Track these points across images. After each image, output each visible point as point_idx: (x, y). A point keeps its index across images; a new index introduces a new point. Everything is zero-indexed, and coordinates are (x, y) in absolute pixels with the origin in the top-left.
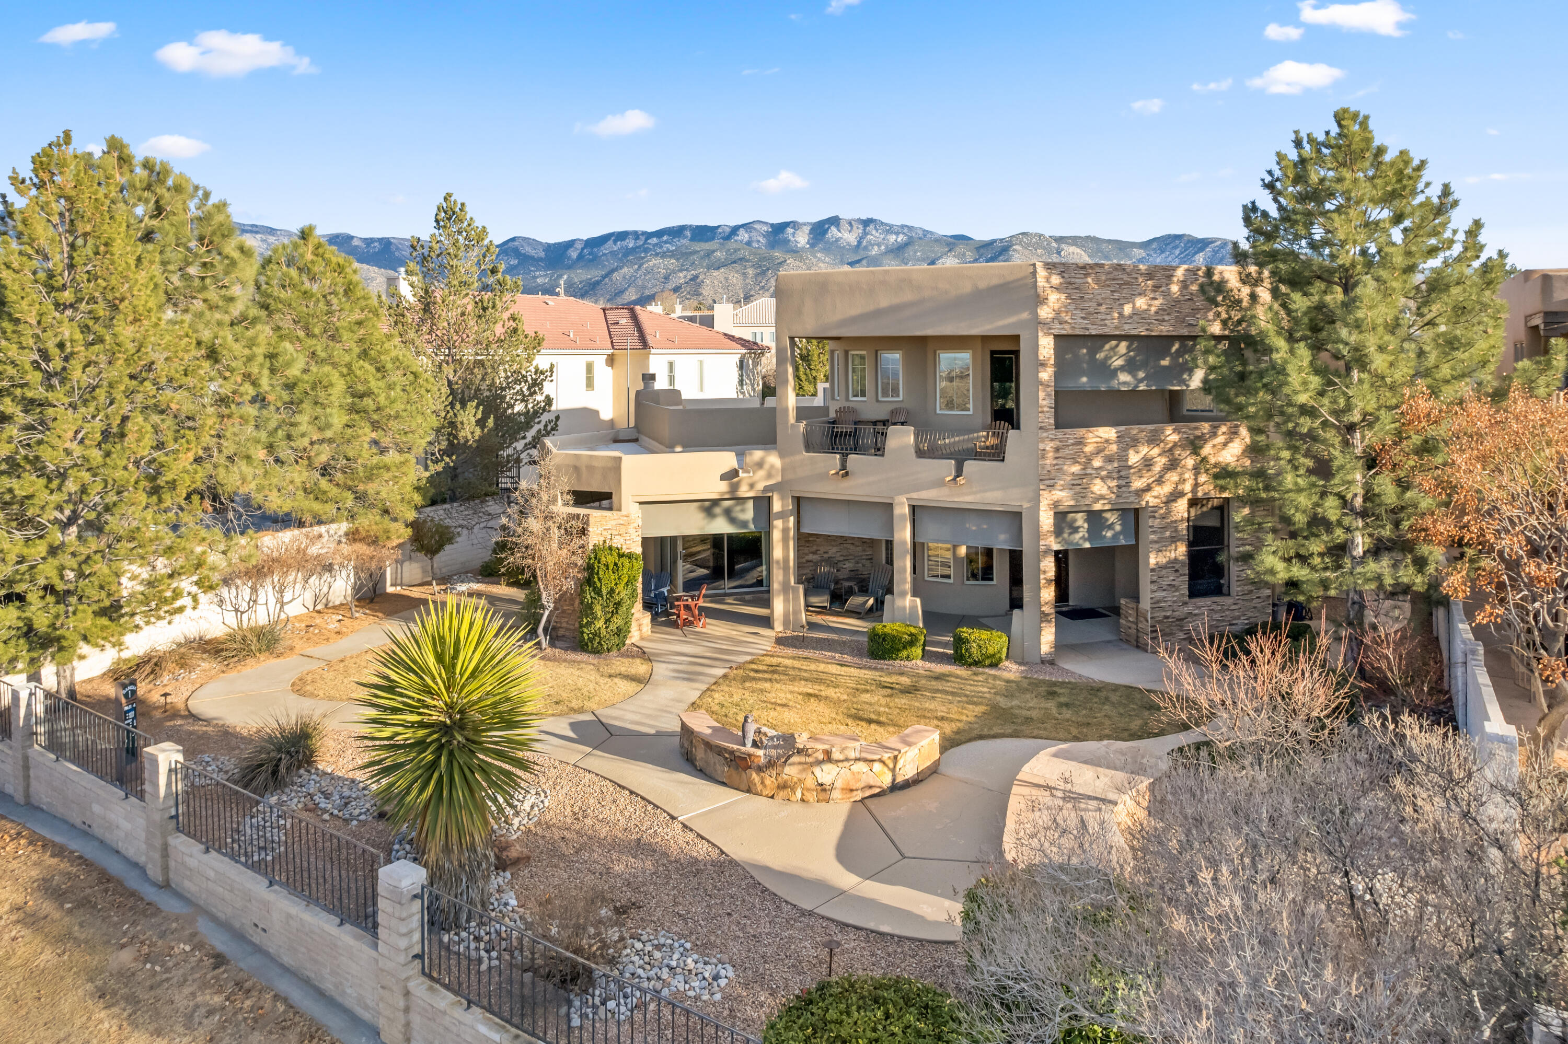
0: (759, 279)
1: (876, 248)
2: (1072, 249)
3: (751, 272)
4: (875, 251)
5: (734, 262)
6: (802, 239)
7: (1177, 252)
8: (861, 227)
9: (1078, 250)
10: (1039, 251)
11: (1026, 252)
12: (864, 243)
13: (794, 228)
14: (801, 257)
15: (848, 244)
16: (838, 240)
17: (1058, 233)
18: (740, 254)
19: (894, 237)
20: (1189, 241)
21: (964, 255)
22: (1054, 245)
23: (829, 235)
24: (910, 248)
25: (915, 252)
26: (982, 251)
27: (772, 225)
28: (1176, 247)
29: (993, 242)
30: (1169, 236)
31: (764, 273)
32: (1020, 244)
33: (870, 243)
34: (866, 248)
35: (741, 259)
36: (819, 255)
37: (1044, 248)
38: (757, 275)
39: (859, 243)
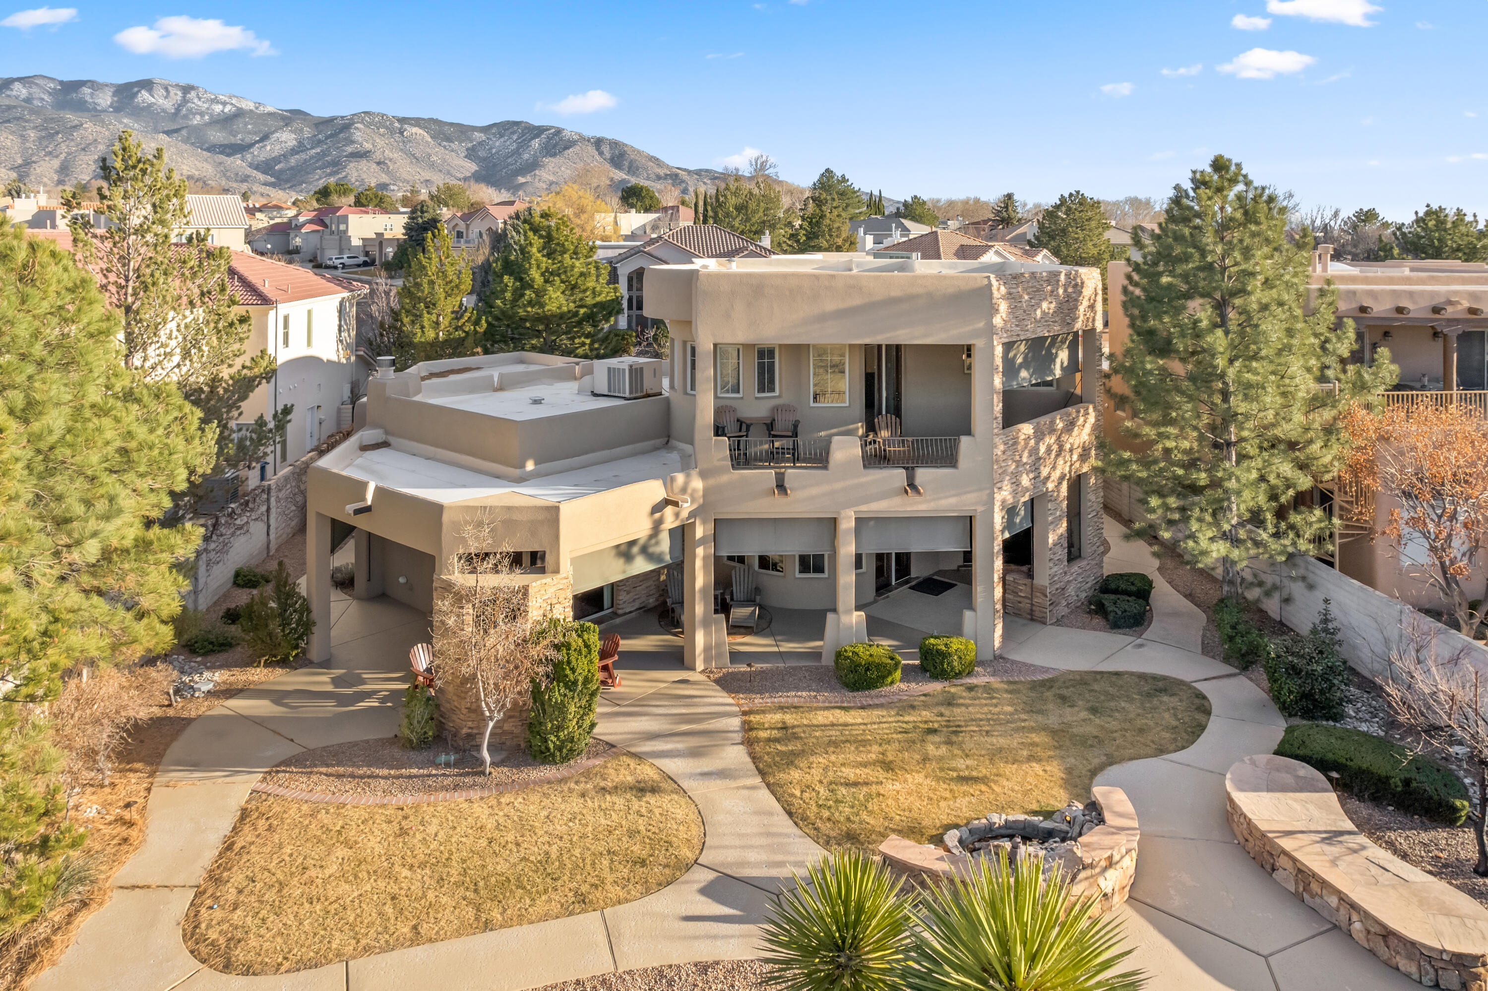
0: (45, 143)
1: (198, 117)
2: (415, 130)
3: (32, 134)
4: (197, 120)
5: (8, 121)
6: (105, 99)
7: (515, 137)
8: (180, 94)
9: (421, 131)
10: (382, 130)
11: (368, 131)
12: (184, 111)
13: (92, 88)
14: (103, 121)
15: (164, 111)
16: (150, 106)
17: (401, 114)
18: (18, 113)
19: (220, 107)
20: (526, 128)
21: (301, 130)
22: (397, 125)
23: (139, 99)
24: (240, 120)
25: (246, 124)
26: (321, 127)
27: (61, 83)
28: (513, 133)
29: (332, 120)
30: (508, 122)
31: (51, 136)
32: (362, 123)
33: (190, 111)
34: (186, 117)
35: (17, 119)
36: (125, 121)
37: (387, 128)
38: (41, 138)
39: (178, 110)
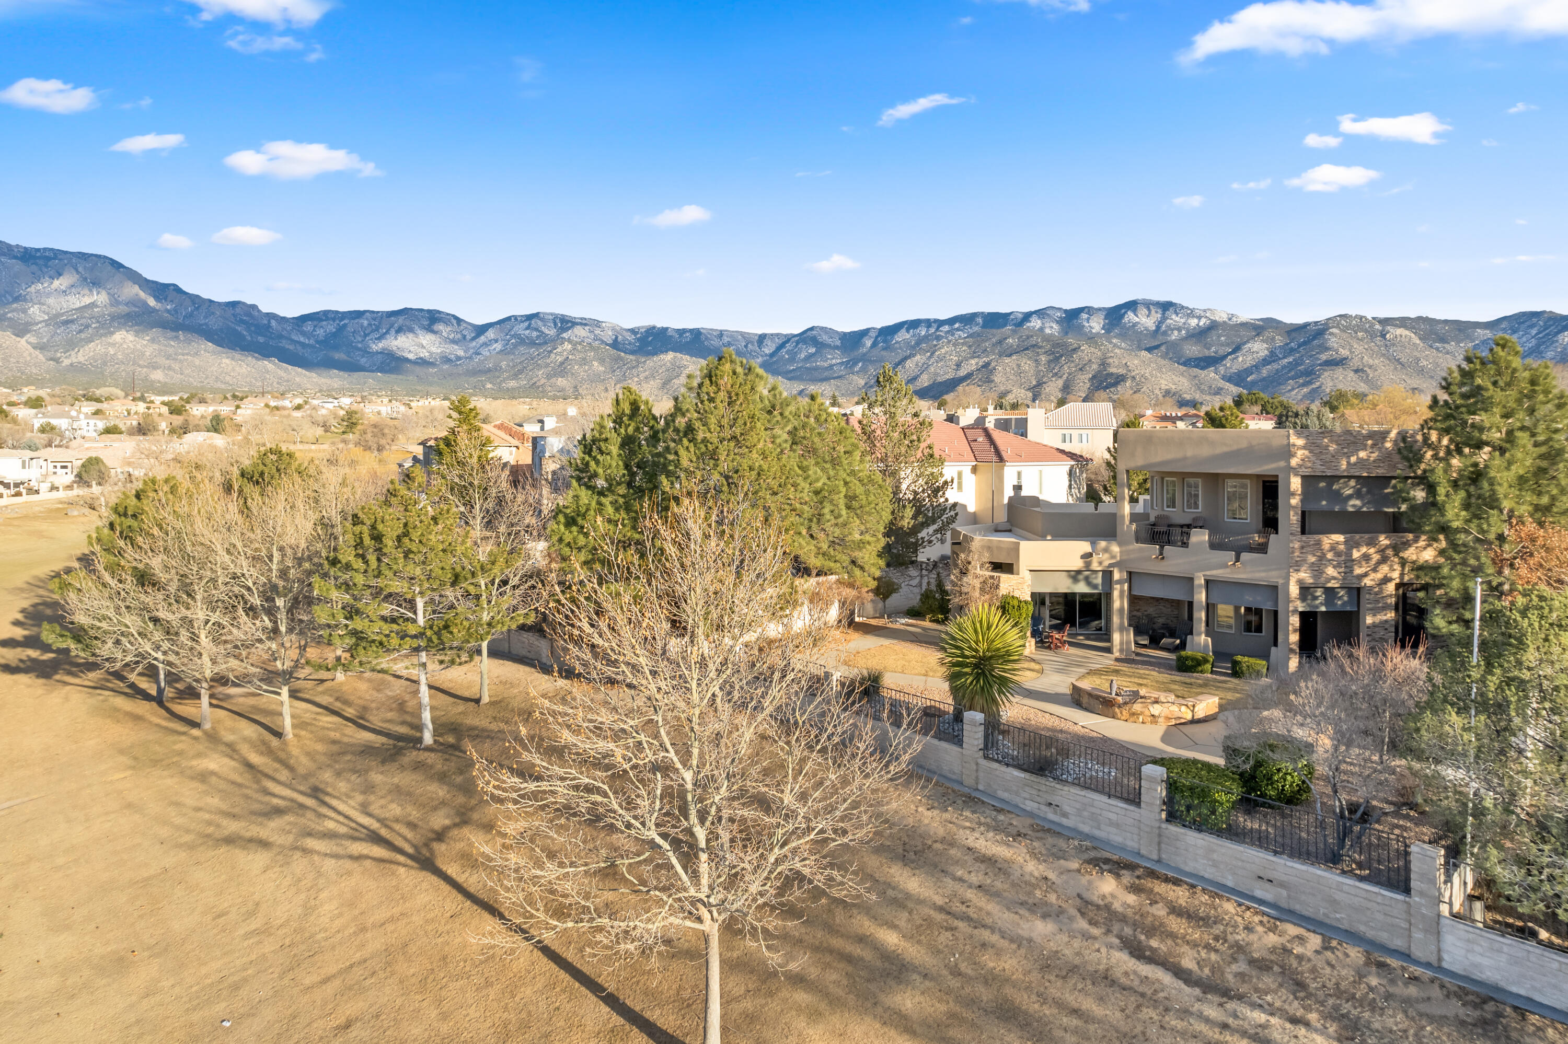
0: (1052, 365)
1: (1176, 333)
2: (1399, 331)
3: (1043, 358)
4: (1175, 335)
5: (1027, 349)
6: (1096, 325)
7: (1534, 332)
8: (1160, 311)
9: (1407, 333)
10: (1360, 334)
11: (1345, 336)
12: (1163, 327)
13: (1088, 313)
14: (1096, 343)
15: (1146, 329)
16: (1135, 324)
17: (1382, 315)
18: (1033, 341)
19: (1196, 321)
20: (1550, 319)
21: (1273, 339)
22: (1378, 327)
23: (1126, 320)
24: (1214, 332)
25: (1219, 336)
26: (1294, 335)
27: (1066, 311)
28: (1532, 326)
29: (1306, 325)
30: (1524, 314)
31: (1057, 359)
32: (1337, 327)
33: (1169, 327)
34: (1165, 333)
35: (1033, 346)
36: (1114, 341)
37: (1366, 331)
38: (1049, 362)
39: (1158, 327)
